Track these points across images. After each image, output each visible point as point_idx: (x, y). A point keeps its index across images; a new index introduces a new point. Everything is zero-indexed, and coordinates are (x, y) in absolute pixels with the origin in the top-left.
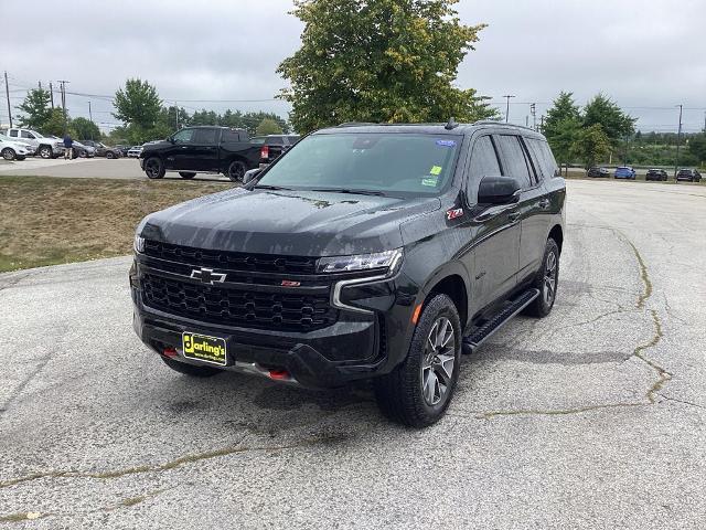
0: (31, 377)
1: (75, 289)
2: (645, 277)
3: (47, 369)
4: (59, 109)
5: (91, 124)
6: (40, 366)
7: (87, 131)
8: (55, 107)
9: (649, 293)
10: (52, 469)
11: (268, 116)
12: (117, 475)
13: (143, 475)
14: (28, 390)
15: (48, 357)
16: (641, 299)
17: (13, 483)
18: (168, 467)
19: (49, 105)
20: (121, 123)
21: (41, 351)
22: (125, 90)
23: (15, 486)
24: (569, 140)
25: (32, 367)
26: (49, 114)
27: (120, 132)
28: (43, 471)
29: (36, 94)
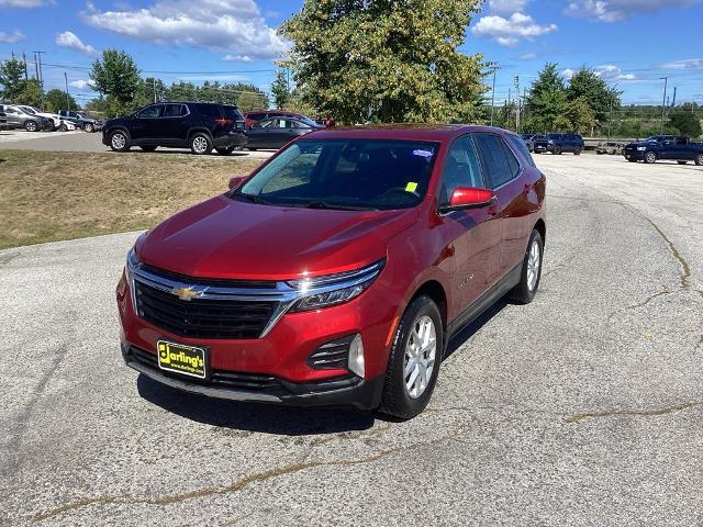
0: (49, 374)
1: (73, 270)
2: (676, 254)
3: (65, 365)
4: (34, 81)
5: (66, 96)
6: (57, 362)
7: (63, 103)
8: (30, 78)
9: (687, 270)
10: (98, 494)
11: (247, 89)
12: (179, 499)
13: (207, 500)
14: (50, 390)
15: (62, 350)
16: (683, 278)
17: (56, 512)
18: (233, 489)
19: (24, 77)
20: (97, 95)
21: (54, 343)
22: (102, 61)
23: (59, 517)
24: (554, 113)
25: (48, 362)
26: (24, 86)
27: (97, 105)
28: (89, 496)
29: (10, 64)
